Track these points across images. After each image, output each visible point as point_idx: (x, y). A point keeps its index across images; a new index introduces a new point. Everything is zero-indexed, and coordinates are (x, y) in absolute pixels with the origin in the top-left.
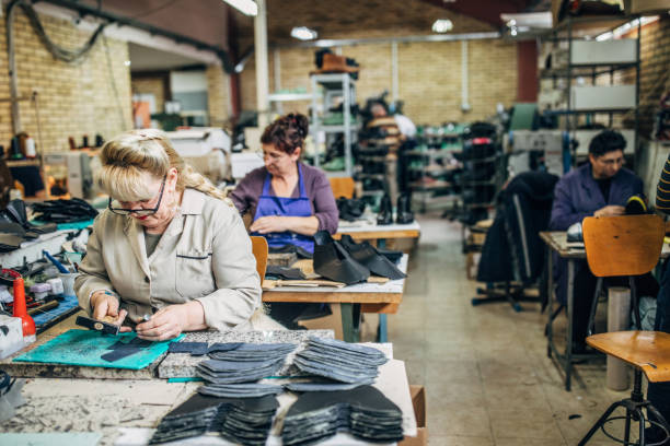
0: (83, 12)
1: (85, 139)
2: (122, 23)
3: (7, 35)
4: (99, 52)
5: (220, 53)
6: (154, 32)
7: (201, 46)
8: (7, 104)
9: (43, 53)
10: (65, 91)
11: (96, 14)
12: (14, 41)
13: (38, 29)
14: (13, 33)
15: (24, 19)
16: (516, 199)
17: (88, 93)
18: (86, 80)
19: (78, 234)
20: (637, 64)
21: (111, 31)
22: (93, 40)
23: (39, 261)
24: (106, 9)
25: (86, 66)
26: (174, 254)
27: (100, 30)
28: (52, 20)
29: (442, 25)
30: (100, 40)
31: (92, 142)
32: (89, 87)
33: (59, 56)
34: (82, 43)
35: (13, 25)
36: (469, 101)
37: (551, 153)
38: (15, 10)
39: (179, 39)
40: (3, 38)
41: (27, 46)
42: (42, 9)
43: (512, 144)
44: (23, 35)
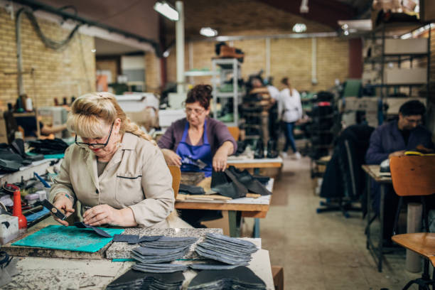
0: (66, 17)
1: (65, 99)
2: (91, 24)
3: (16, 31)
4: (75, 43)
5: (154, 45)
6: (111, 30)
7: (141, 40)
8: (15, 76)
9: (39, 43)
10: (53, 68)
11: (74, 18)
12: (21, 35)
13: (36, 27)
14: (20, 30)
15: (27, 21)
16: (347, 143)
17: (68, 69)
18: (67, 61)
19: (57, 162)
20: (428, 55)
21: (84, 30)
22: (71, 35)
23: (31, 179)
24: (81, 15)
25: (67, 52)
26: (115, 175)
27: (76, 29)
28: (46, 22)
29: (299, 28)
30: (76, 35)
31: (69, 101)
32: (69, 65)
33: (50, 45)
34: (64, 37)
35: (20, 25)
36: (317, 77)
37: (370, 112)
38: (22, 15)
39: (128, 35)
40: (13, 33)
41: (29, 38)
42: (39, 15)
43: (344, 106)
44: (26, 32)
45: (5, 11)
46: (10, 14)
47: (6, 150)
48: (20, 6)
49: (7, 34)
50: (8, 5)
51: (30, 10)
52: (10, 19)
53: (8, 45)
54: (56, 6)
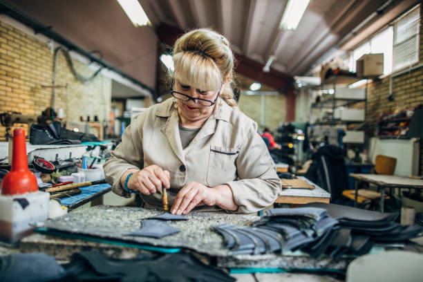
0: (93, 60)
1: (89, 118)
2: (111, 69)
3: (54, 63)
4: (98, 80)
5: (152, 92)
6: (124, 76)
7: (144, 87)
9: (70, 76)
10: (79, 96)
11: (99, 62)
12: (57, 67)
13: (70, 63)
14: (57, 63)
15: (63, 57)
16: (323, 159)
17: (91, 99)
18: (90, 93)
19: (94, 148)
20: (365, 100)
21: (105, 72)
22: (96, 74)
24: (104, 61)
25: (91, 86)
27: (100, 70)
28: (77, 61)
29: (255, 86)
30: (99, 74)
31: (92, 119)
32: (92, 96)
33: (79, 79)
34: (91, 75)
35: (57, 59)
36: (265, 122)
37: (332, 138)
38: (59, 52)
39: (135, 81)
40: (51, 64)
41: (63, 70)
42: (73, 55)
43: (312, 132)
44: (62, 64)
45: (46, 46)
46: (50, 49)
47: (41, 131)
48: (59, 45)
49: (46, 64)
50: (49, 42)
51: (66, 49)
52: (50, 53)
53: (46, 72)
54: (87, 50)
